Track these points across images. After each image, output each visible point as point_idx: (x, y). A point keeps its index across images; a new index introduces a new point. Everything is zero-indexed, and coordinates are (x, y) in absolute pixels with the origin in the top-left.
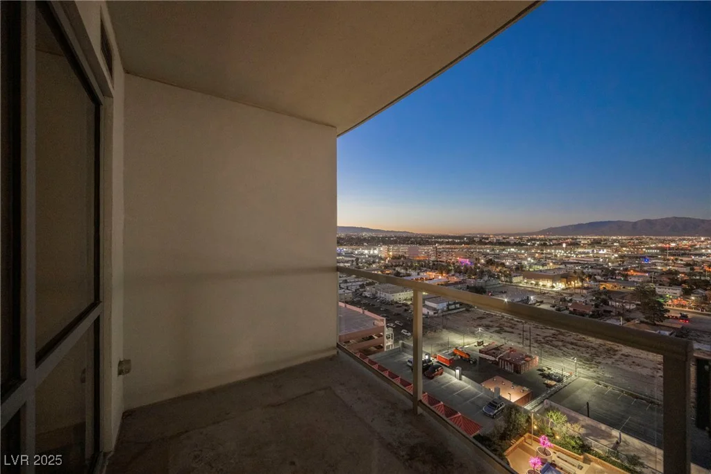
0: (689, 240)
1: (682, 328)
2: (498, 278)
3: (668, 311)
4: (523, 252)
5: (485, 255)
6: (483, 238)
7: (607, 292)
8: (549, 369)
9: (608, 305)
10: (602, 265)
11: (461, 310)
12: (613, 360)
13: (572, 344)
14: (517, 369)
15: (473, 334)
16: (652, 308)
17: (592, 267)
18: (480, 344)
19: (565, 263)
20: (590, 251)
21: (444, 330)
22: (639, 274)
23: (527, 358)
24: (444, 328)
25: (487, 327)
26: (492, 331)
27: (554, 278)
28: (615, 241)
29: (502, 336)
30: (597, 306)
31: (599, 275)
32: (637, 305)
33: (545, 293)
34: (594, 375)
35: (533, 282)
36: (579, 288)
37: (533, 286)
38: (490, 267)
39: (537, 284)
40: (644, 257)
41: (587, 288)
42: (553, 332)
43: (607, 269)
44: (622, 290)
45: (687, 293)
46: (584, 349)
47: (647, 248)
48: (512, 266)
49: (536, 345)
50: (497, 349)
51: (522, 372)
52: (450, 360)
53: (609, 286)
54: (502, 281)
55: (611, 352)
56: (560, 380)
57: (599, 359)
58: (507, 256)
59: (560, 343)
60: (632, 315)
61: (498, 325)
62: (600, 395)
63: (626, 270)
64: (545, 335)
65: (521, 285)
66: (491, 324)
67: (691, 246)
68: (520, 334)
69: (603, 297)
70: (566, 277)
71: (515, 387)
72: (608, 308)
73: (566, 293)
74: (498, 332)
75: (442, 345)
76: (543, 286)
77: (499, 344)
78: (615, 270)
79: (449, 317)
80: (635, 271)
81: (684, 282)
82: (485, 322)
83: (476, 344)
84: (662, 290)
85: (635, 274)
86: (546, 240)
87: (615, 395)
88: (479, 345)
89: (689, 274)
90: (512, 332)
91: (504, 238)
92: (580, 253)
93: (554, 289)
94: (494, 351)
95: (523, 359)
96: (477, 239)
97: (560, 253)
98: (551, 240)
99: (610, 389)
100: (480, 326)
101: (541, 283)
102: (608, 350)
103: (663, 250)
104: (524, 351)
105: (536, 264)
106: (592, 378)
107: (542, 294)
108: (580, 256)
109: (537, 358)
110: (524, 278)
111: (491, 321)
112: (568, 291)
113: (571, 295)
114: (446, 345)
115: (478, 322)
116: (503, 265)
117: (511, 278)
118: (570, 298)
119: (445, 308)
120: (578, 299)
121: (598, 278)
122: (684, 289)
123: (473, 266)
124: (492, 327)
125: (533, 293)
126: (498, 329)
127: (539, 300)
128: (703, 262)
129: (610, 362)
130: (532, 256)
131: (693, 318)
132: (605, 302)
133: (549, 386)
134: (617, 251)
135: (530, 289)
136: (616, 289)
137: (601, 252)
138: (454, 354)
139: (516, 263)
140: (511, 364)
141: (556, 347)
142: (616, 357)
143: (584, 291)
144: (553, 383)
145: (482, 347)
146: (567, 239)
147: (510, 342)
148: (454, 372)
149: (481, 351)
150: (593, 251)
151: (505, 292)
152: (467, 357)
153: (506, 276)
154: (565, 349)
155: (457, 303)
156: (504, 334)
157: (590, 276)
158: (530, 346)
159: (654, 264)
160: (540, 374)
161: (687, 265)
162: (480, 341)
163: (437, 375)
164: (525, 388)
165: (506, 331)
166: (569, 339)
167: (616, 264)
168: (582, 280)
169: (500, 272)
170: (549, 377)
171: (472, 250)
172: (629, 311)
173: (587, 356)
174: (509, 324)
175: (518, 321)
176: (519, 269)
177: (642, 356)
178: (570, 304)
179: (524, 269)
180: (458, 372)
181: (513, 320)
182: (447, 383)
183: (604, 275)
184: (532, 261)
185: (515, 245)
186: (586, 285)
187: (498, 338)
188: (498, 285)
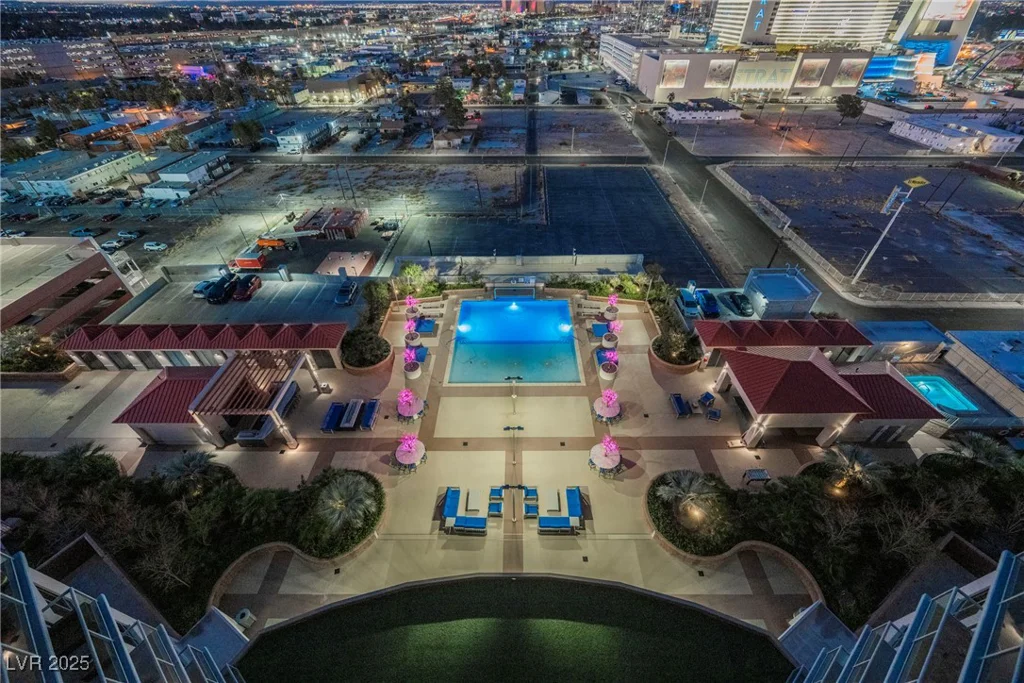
0: (470, 8)
1: (478, 129)
2: (273, 99)
3: (466, 110)
4: (292, 40)
5: (231, 53)
6: (210, 13)
7: (412, 97)
8: (382, 219)
9: (416, 115)
10: (397, 55)
11: (236, 172)
12: (433, 184)
13: (395, 178)
14: (350, 234)
15: (273, 206)
16: (455, 110)
17: (388, 61)
18: (291, 218)
19: (357, 57)
20: (379, 31)
21: (225, 217)
22: (436, 64)
23: (354, 216)
24: (223, 214)
25: (290, 189)
26: (298, 193)
27: (350, 86)
28: (403, 12)
29: (315, 195)
30: (406, 120)
31: (398, 71)
32: (442, 108)
33: (346, 113)
34: (422, 207)
35: (325, 97)
36: (382, 97)
37: (327, 104)
38: (251, 80)
39: (332, 101)
40: (434, 38)
41: (390, 95)
42: (372, 169)
43: (404, 60)
44: (426, 91)
45: (476, 83)
46: (407, 181)
47: (437, 24)
48: (284, 72)
49: (358, 194)
50: (316, 216)
51: (356, 234)
52: (259, 259)
53: (410, 88)
54: (280, 104)
55: (431, 175)
56: (395, 228)
57: (422, 188)
58: (270, 53)
59: (383, 182)
60: (440, 124)
61: (303, 181)
62: (433, 227)
63: (423, 60)
64: (364, 176)
65: (310, 105)
66: (293, 182)
67: (472, 17)
68: (336, 185)
69: (410, 105)
70: (364, 81)
71: (355, 256)
72: (417, 121)
73: (370, 108)
74: (309, 191)
75: (234, 242)
76: (341, 101)
77: (316, 209)
78: (412, 61)
79: (221, 191)
80: (432, 61)
81: (473, 70)
82: (282, 181)
83: (285, 220)
84: (457, 84)
85: (432, 65)
86: (318, 14)
87: (444, 220)
88: (290, 221)
89: (476, 59)
90: (327, 186)
91: (250, 12)
92: (371, 37)
93: (355, 104)
94: (314, 221)
95: (351, 218)
96: (198, 17)
97: (344, 38)
98: (325, 14)
99: (438, 217)
100: (277, 190)
101: (336, 98)
102: (428, 174)
103: (450, 24)
104: (349, 206)
105: (318, 64)
106: (422, 211)
107: (343, 116)
108: (370, 42)
109: (367, 210)
110: (311, 92)
111: (293, 178)
112: (372, 104)
113: (376, 109)
114: (242, 239)
115: (274, 185)
116: (269, 70)
117: (292, 96)
118: (376, 115)
119: (207, 178)
120: (387, 115)
121: (399, 76)
122: (474, 79)
123: (218, 82)
124: (297, 186)
125: (329, 116)
126: (304, 187)
127: (343, 127)
128: (484, 40)
129: (432, 188)
130: (307, 46)
131: (485, 114)
132: (413, 113)
133: (387, 239)
134: (408, 30)
135: (324, 110)
136: (418, 91)
137: (392, 33)
138: (260, 248)
139: (289, 65)
140: (340, 230)
141: (381, 188)
142: (436, 180)
143: (390, 101)
144: (390, 233)
145: (295, 222)
146: (346, 10)
147: (328, 201)
148: (277, 275)
149: (297, 229)
150: (383, 32)
151: (293, 124)
152: (281, 244)
153: (283, 93)
154: (390, 188)
155: (225, 162)
156: (318, 192)
157: (390, 76)
158: (354, 197)
159: (445, 48)
160: (375, 229)
161: (472, 46)
162: (288, 214)
163: (255, 289)
164: (367, 253)
165: (317, 187)
166: (391, 173)
167: (412, 52)
168: (384, 84)
169: (271, 86)
170: (384, 228)
171: (200, 44)
172: (435, 119)
173: (412, 187)
174: (318, 175)
175: (327, 167)
176: (298, 79)
177: (456, 170)
178: (379, 124)
179: (305, 75)
180: (283, 272)
181: (320, 167)
182: (273, 295)
183: (404, 72)
184: (312, 58)
185: (275, 26)
186: (388, 90)
187: (312, 201)
188: (278, 113)
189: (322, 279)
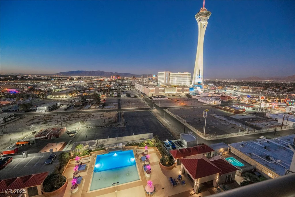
0: (103, 78)
1: (104, 103)
2: (39, 97)
3: (101, 99)
4: (50, 83)
5: (28, 86)
6: (24, 77)
7: (85, 96)
8: (70, 130)
9: (86, 100)
10: (82, 87)
11: (16, 119)
12: (90, 118)
13: (77, 117)
14: (57, 136)
15: (29, 129)
16: (98, 99)
17: (79, 88)
18: (34, 133)
19: (70, 87)
20: (78, 82)
21: (5, 135)
22: (93, 89)
23: (60, 130)
24: (4, 134)
25: (37, 123)
26: (40, 124)
27: (67, 94)
28: (85, 78)
29: (46, 125)
30: (83, 102)
31: (82, 90)
32: (94, 99)
33: (64, 100)
34: (86, 125)
35: (57, 97)
36: (76, 96)
37: (58, 98)
38: (32, 92)
39: (59, 97)
40: (93, 83)
41: (79, 96)
42: (69, 115)
43: (84, 88)
44: (89, 95)
45: (104, 93)
46: (81, 118)
47: (94, 80)
48: (45, 91)
49: (63, 123)
50: (45, 131)
51: (60, 136)
52: (15, 150)
53: (85, 94)
54: (41, 98)
55: (89, 116)
56: (75, 132)
57: (86, 120)
58: (42, 86)
59: (73, 119)
60: (93, 102)
61: (43, 120)
62: (89, 131)
63: (89, 88)
64: (66, 117)
65: (52, 99)
66: (39, 121)
67: (103, 79)
68: (56, 121)
69: (84, 98)
70: (71, 92)
71: (58, 144)
72: (86, 102)
73: (72, 99)
74: (44, 123)
75: (5, 144)
76: (62, 97)
77: (46, 129)
78: (86, 88)
79: (7, 126)
80: (92, 88)
81: (103, 90)
82: (36, 120)
83: (32, 134)
84: (99, 93)
85: (92, 89)
86: (60, 78)
87: (92, 129)
88: (34, 134)
89: (104, 88)
90: (52, 121)
91: (38, 77)
92: (74, 83)
93: (67, 98)
94: (44, 133)
95: (59, 131)
96: (19, 77)
97: (67, 83)
98: (62, 78)
99: (91, 128)
100: (32, 124)
101: (61, 97)
102: (88, 115)
103: (97, 81)
104: (59, 127)
105: (57, 89)
106: (85, 127)
107: (62, 101)
108: (74, 84)
109: (65, 128)
110: (53, 95)
111: (39, 120)
112: (73, 98)
113: (74, 99)
114: (10, 142)
115: (31, 122)
116: (40, 90)
117: (46, 96)
118: (73, 101)
119: (3, 122)
120: (77, 101)
121: (82, 91)
122: (103, 92)
123: (20, 93)
124: (40, 122)
125: (58, 101)
126: (43, 122)
127: (62, 104)
128: (106, 84)
129: (89, 119)
130: (55, 85)
131: (106, 100)
132: (85, 100)
133: (71, 137)
134: (86, 82)
135: (56, 100)
136: (87, 95)
137: (81, 82)
138: (17, 145)
139: (47, 89)
140: (54, 135)
141: (72, 120)
142: (91, 117)
143: (78, 97)
144: (73, 134)
145: (36, 134)
146: (69, 77)
147: (51, 126)
148: (21, 155)
149: (36, 137)
150: (79, 82)
151: (44, 104)
152: (27, 143)
153: (43, 96)
154: (75, 120)
155: (13, 116)
156: (48, 123)
157: (79, 91)
158: (61, 124)
159: (96, 85)
160: (68, 134)
161: (103, 85)
162: (33, 132)
163: (8, 163)
164: (63, 142)
165: (48, 122)
166: (76, 116)
167: (86, 86)
168: (77, 93)
169: (39, 94)
170: (71, 133)
171: (17, 84)
172: (92, 101)
173: (82, 120)
174: (49, 118)
175: (53, 116)
176: (50, 92)
177: (97, 114)
178: (74, 103)
179: (52, 91)
180: (24, 154)
181: (51, 115)
182: (18, 163)
183: (84, 90)
184: (55, 87)
185: (45, 80)
186: (78, 95)
187: (45, 127)
188: (40, 101)
189: (42, 154)
